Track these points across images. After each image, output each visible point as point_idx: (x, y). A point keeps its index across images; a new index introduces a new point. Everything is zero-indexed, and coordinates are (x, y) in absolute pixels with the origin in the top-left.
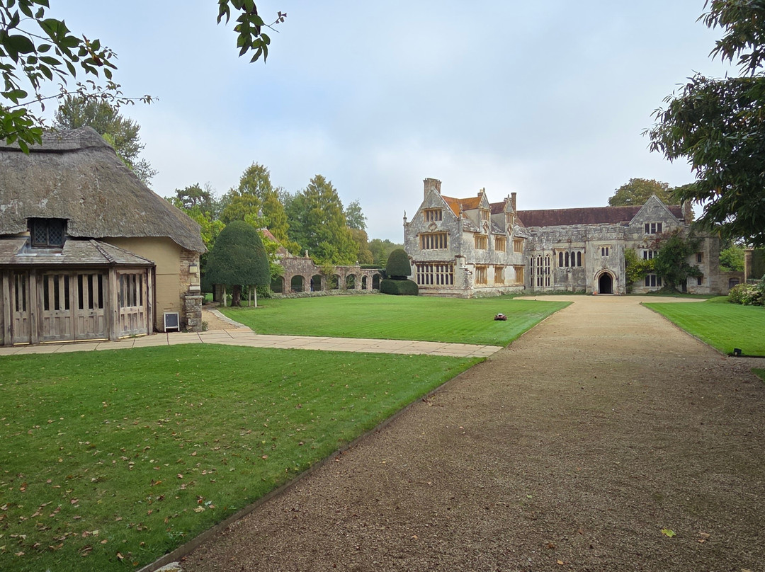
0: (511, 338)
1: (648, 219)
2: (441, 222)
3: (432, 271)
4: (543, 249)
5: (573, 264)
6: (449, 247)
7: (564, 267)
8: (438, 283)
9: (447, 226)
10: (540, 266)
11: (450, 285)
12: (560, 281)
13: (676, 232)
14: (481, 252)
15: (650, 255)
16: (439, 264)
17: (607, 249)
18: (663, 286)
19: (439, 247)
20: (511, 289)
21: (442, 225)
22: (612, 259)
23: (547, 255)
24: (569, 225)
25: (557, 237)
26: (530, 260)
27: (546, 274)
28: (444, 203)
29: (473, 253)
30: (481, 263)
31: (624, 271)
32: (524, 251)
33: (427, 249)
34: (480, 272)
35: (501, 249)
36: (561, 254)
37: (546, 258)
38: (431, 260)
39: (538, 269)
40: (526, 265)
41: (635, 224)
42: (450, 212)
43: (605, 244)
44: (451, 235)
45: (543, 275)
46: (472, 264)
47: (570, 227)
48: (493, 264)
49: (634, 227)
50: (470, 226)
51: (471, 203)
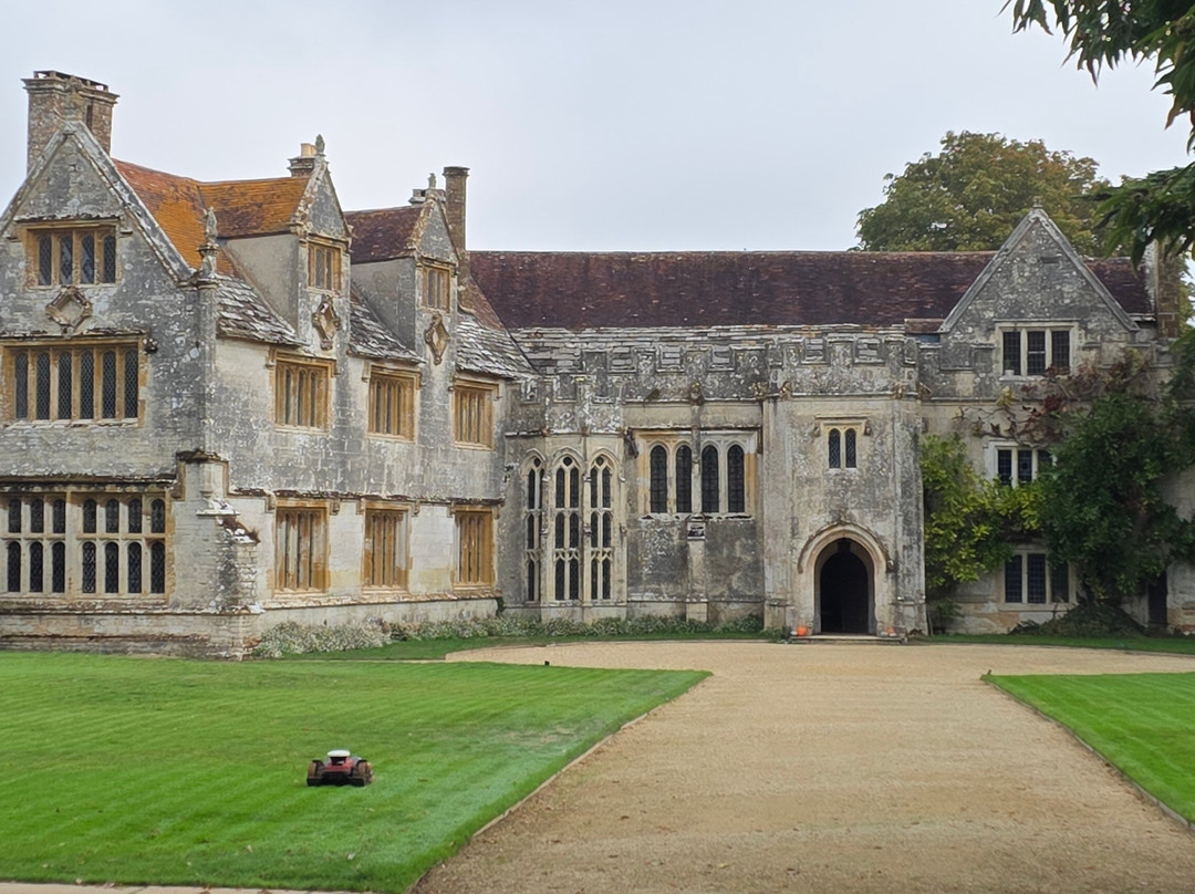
0: (425, 849)
1: (1015, 311)
2: (112, 289)
3: (60, 526)
4: (584, 432)
5: (710, 503)
6: (147, 413)
7: (670, 515)
8: (89, 583)
9: (139, 310)
10: (567, 510)
11: (147, 595)
12: (655, 578)
13: (1122, 368)
14: (301, 436)
15: (1024, 466)
16: (97, 492)
17: (851, 435)
18: (1073, 600)
19: (98, 408)
20: (438, 613)
21: (117, 304)
22: (869, 483)
23: (600, 460)
24: (692, 325)
25: (643, 379)
26: (525, 480)
27: (594, 544)
28: (126, 197)
29: (266, 443)
30: (303, 489)
31: (919, 534)
32: (500, 439)
33: (39, 418)
34: (293, 533)
35: (394, 428)
36: (658, 455)
37: (594, 472)
38: (60, 475)
39: (560, 518)
40: (508, 504)
41: (962, 330)
42: (157, 242)
43: (841, 414)
44: (159, 354)
45: (582, 550)
46: (260, 494)
47: (698, 334)
48: (358, 498)
49: (958, 345)
50: (250, 313)
51: (260, 206)
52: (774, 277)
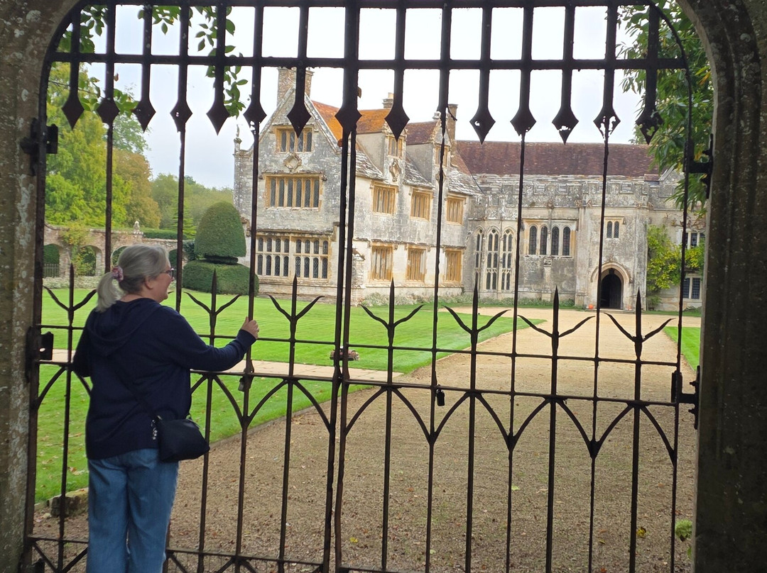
2: (310, 154)
3: (287, 250)
4: (502, 219)
5: (555, 251)
6: (322, 206)
7: (537, 256)
8: (298, 274)
9: (320, 163)
10: (493, 252)
11: (320, 279)
12: (530, 282)
14: (383, 217)
15: (694, 240)
16: (302, 237)
17: (617, 224)
19: (303, 203)
21: (311, 160)
22: (624, 245)
23: (508, 231)
24: (551, 174)
25: (528, 197)
26: (476, 238)
27: (504, 266)
28: (316, 116)
29: (369, 219)
30: (383, 239)
31: (645, 268)
32: (466, 221)
33: (280, 206)
34: (379, 257)
35: (421, 215)
36: (533, 230)
37: (505, 236)
38: (287, 229)
39: (490, 256)
40: (468, 248)
41: (670, 180)
42: (329, 136)
43: (614, 215)
44: (327, 182)
45: (498, 269)
46: (366, 240)
47: (553, 179)
48: (405, 243)
49: (667, 186)
50: (364, 165)
51: (370, 121)
52: (588, 154)
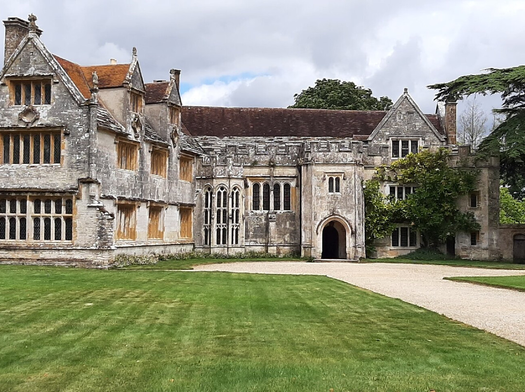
1: (398, 132)
2: (49, 107)
3: (24, 210)
4: (229, 178)
5: (277, 207)
6: (65, 161)
7: (261, 211)
8: (37, 236)
9: (62, 117)
10: (222, 208)
11: (64, 241)
12: (255, 236)
13: (440, 156)
14: (127, 174)
15: (400, 193)
16: (41, 197)
17: (338, 180)
18: (418, 246)
19: (42, 160)
20: (174, 251)
21: (51, 113)
22: (345, 198)
23: (235, 189)
24: (267, 136)
25: (250, 156)
26: (204, 196)
27: (233, 222)
28: (56, 67)
29: (114, 176)
30: (127, 197)
31: (363, 219)
32: (194, 180)
33: (14, 163)
34: (123, 215)
35: (159, 173)
36: (256, 187)
37: (233, 193)
38: (24, 188)
39: (219, 212)
40: (197, 206)
41: (377, 139)
42: (70, 87)
43: (334, 171)
44: (70, 136)
45: (228, 225)
46: (111, 198)
47: (270, 140)
48: (147, 201)
49: (375, 145)
50: (107, 120)
51: (109, 76)
52: (297, 119)
